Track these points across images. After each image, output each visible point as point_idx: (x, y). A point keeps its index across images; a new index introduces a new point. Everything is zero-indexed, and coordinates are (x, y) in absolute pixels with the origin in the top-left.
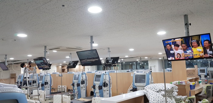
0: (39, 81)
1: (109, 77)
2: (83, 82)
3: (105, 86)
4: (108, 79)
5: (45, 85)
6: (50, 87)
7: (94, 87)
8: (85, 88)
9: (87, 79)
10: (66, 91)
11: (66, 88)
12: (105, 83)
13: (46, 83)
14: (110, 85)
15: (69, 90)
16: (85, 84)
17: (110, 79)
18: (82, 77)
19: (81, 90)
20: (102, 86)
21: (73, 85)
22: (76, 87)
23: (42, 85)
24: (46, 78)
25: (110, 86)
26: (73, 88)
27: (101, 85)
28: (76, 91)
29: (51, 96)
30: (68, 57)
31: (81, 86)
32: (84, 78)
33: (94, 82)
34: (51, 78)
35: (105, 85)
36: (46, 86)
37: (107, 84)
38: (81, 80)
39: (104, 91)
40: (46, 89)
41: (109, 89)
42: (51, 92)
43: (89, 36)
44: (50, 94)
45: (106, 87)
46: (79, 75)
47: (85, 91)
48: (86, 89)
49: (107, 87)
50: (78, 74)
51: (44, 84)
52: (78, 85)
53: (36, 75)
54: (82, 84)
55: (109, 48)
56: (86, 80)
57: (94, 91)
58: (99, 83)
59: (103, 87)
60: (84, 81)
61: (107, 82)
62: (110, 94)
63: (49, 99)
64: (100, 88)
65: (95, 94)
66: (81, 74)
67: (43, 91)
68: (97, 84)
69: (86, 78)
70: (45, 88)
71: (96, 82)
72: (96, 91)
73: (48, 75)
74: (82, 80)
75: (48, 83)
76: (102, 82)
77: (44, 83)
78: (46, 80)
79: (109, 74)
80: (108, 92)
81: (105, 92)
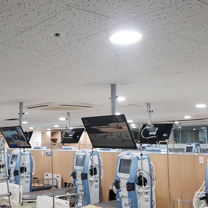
0: (11, 165)
1: (150, 165)
2: (93, 171)
3: (140, 184)
4: (146, 168)
5: (21, 172)
6: (29, 178)
7: (117, 184)
8: (98, 183)
9: (102, 165)
10: (60, 186)
11: (59, 180)
12: (141, 177)
13: (23, 169)
14: (151, 182)
15: (66, 184)
16: (98, 175)
17: (151, 169)
18: (92, 161)
19: (90, 188)
20: (134, 183)
21: (74, 175)
22: (79, 181)
23: (16, 173)
24: (22, 159)
25: (151, 185)
26: (74, 182)
27: (132, 182)
28: (80, 188)
29: (33, 195)
30: (63, 119)
31: (90, 178)
32: (96, 162)
33: (116, 174)
34: (31, 159)
35: (141, 181)
36: (22, 175)
37: (145, 181)
38: (89, 166)
39: (138, 195)
40: (22, 181)
41: (149, 190)
42: (33, 185)
43: (107, 84)
44: (30, 191)
45: (143, 186)
46: (84, 156)
47: (98, 189)
48: (100, 185)
49: (145, 185)
50: (83, 154)
51: (19, 171)
52: (84, 177)
53: (4, 153)
54: (92, 174)
55: (149, 104)
56: (100, 166)
57: (118, 192)
58: (128, 177)
59: (137, 187)
60: (95, 169)
61: (146, 176)
62: (152, 200)
63: (29, 202)
64: (131, 187)
65: (120, 198)
66: (89, 154)
67: (18, 186)
68: (124, 178)
69: (99, 162)
70: (21, 179)
71: (121, 175)
72: (121, 194)
73: (25, 153)
74: (92, 166)
75: (26, 169)
76: (133, 176)
77: (19, 169)
78: (23, 164)
79: (149, 159)
80: (148, 196)
81: (141, 198)
